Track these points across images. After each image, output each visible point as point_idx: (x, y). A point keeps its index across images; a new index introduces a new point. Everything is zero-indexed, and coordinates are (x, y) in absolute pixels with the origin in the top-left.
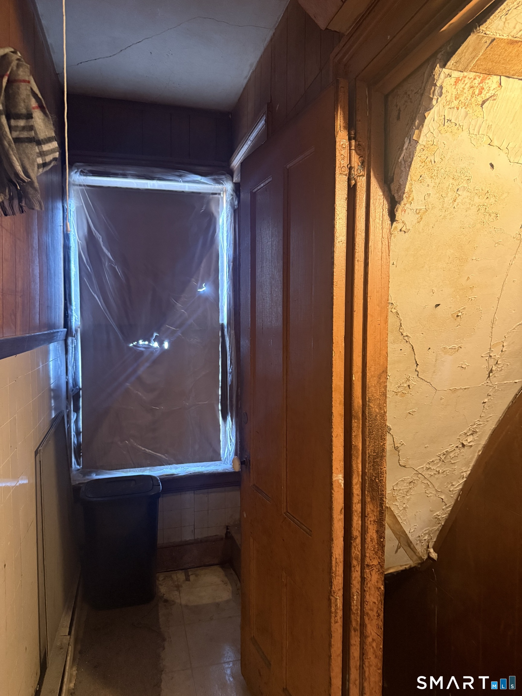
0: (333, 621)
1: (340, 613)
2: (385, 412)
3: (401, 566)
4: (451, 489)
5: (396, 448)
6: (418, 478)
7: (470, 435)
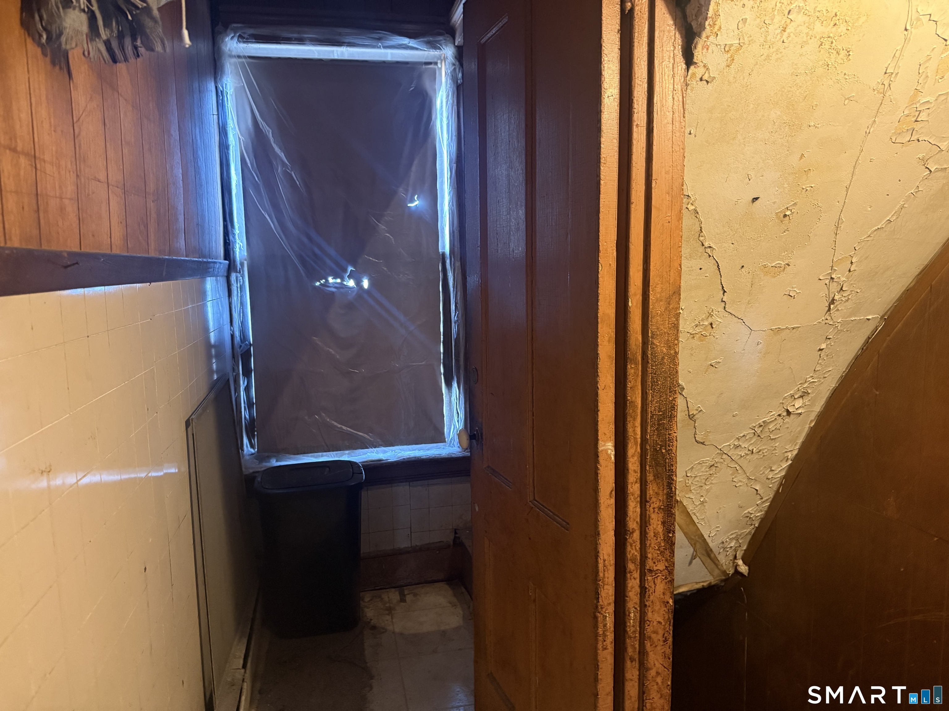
0: (600, 646)
1: (610, 637)
2: (676, 353)
3: (697, 583)
4: (770, 477)
5: (691, 417)
6: (722, 461)
7: (799, 398)
